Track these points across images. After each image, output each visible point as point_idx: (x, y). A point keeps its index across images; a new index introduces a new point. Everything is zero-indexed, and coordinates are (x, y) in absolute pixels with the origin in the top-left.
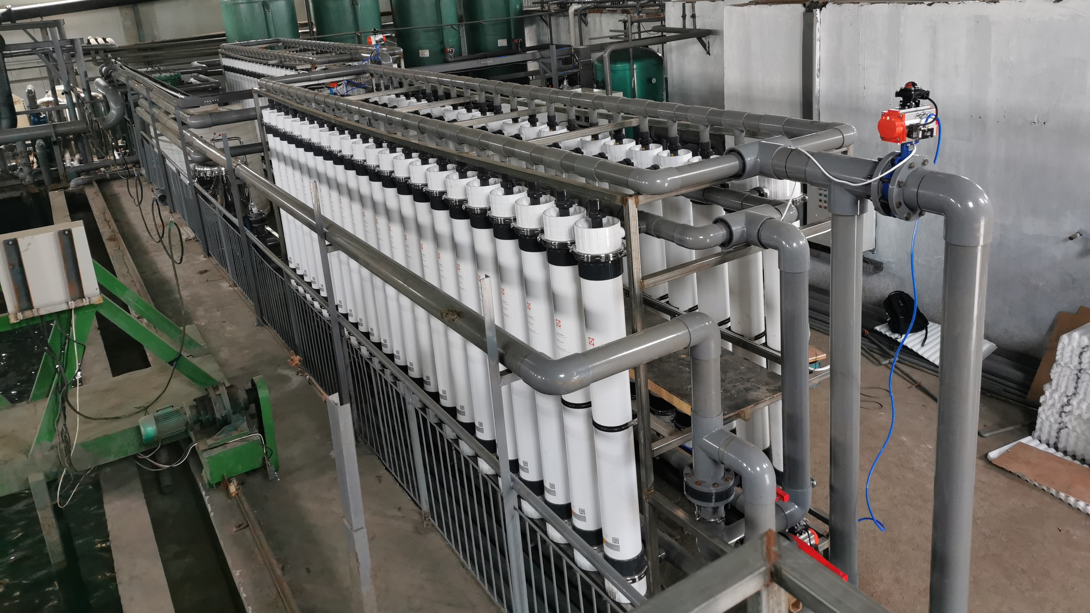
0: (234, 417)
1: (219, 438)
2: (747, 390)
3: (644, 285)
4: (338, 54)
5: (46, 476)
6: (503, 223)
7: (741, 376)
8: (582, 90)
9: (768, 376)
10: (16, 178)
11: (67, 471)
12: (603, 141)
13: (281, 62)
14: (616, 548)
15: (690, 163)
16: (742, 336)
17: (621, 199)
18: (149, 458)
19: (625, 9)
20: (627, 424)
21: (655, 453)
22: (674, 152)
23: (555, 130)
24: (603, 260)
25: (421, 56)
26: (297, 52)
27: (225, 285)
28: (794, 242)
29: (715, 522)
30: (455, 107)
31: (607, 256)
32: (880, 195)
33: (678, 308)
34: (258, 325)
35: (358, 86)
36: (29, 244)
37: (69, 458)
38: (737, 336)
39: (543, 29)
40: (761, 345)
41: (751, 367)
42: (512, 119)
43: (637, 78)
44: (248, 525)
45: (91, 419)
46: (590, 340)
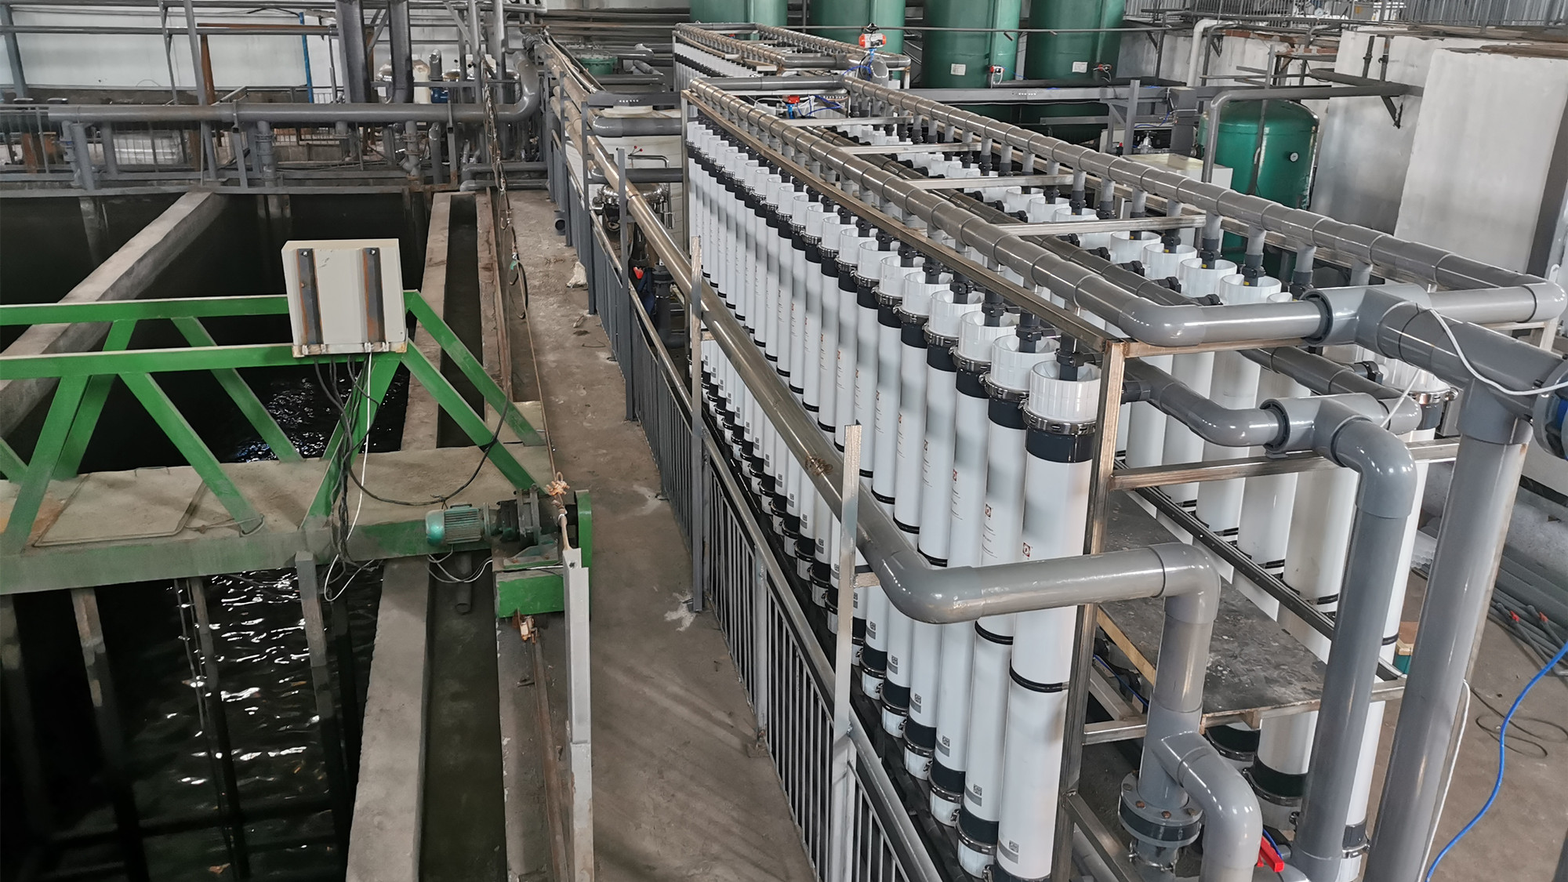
0: (542, 538)
1: (520, 560)
2: (1269, 681)
3: (1115, 484)
4: (824, 56)
5: (316, 557)
6: (942, 344)
7: (1267, 657)
8: (1170, 157)
9: (1313, 667)
10: (402, 169)
11: (339, 558)
12: (1146, 243)
13: (743, 58)
14: (1013, 858)
15: (1269, 302)
16: (1298, 592)
17: (1103, 343)
18: (440, 563)
19: (1287, 34)
20: (1061, 684)
21: (1088, 739)
22: (1251, 279)
23: (1079, 213)
24: (1066, 432)
25: (952, 73)
26: (774, 45)
27: (603, 355)
28: (1392, 465)
29: (1158, 868)
30: (948, 156)
31: (1074, 427)
32: (1550, 420)
33: (1208, 526)
34: (627, 419)
35: (829, 105)
36: (328, 259)
37: (344, 543)
38: (1288, 591)
39: (1148, 53)
40: (1325, 614)
41: (1289, 646)
42: (1022, 187)
43: (1266, 150)
44: (534, 683)
45: (376, 498)
46: (1026, 547)
